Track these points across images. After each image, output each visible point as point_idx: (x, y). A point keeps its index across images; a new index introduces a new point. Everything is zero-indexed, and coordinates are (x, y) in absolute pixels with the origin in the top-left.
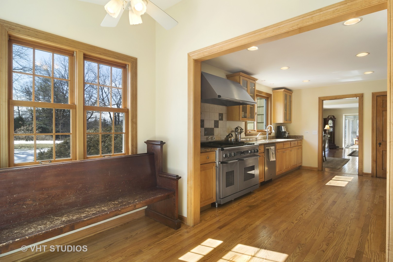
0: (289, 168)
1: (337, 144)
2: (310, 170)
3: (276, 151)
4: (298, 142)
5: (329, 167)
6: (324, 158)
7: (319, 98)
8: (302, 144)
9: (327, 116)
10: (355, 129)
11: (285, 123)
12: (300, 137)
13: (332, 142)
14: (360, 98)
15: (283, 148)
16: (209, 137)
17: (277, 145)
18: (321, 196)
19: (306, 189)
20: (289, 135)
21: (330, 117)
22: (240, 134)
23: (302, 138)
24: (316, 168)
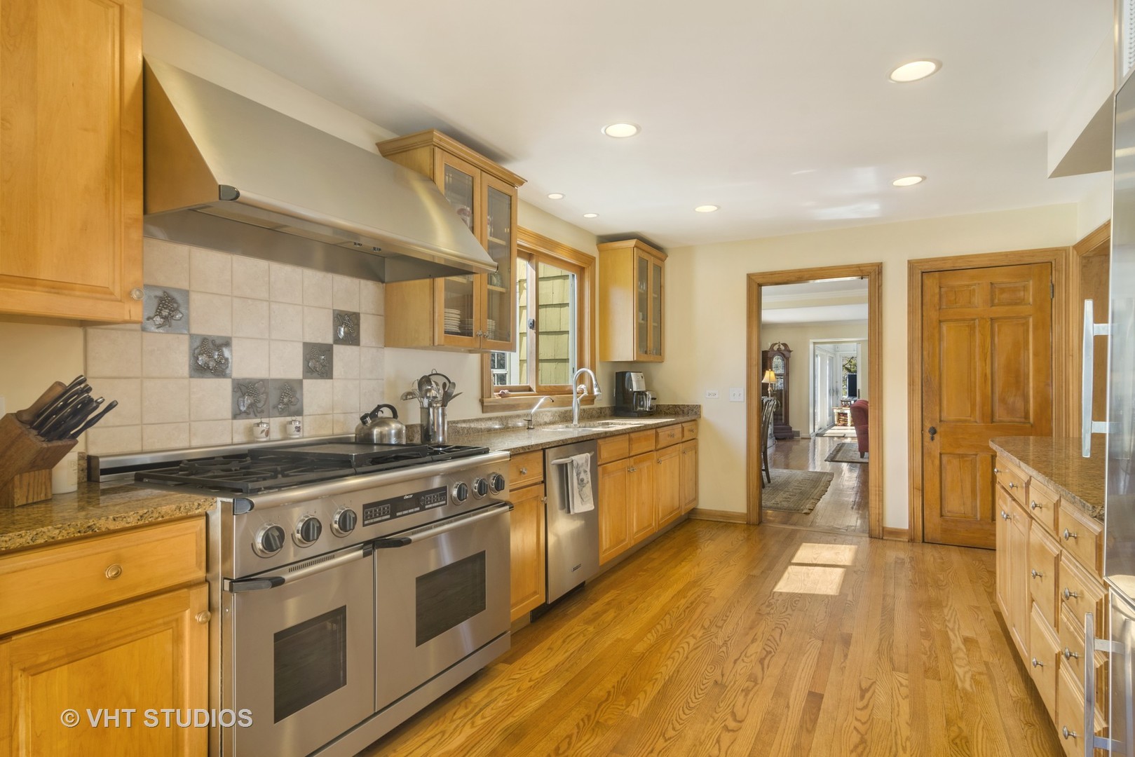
0: (651, 525)
1: (795, 424)
2: (723, 522)
3: (600, 469)
4: (683, 428)
5: (779, 506)
6: (764, 473)
7: (749, 276)
8: (697, 433)
9: (770, 345)
10: (837, 382)
11: (643, 362)
12: (690, 412)
13: (781, 419)
14: (873, 277)
15: (627, 456)
16: (258, 425)
17: (602, 447)
18: (761, 661)
19: (707, 624)
20: (655, 403)
21: (776, 348)
22: (444, 405)
23: (696, 413)
24: (739, 516)
